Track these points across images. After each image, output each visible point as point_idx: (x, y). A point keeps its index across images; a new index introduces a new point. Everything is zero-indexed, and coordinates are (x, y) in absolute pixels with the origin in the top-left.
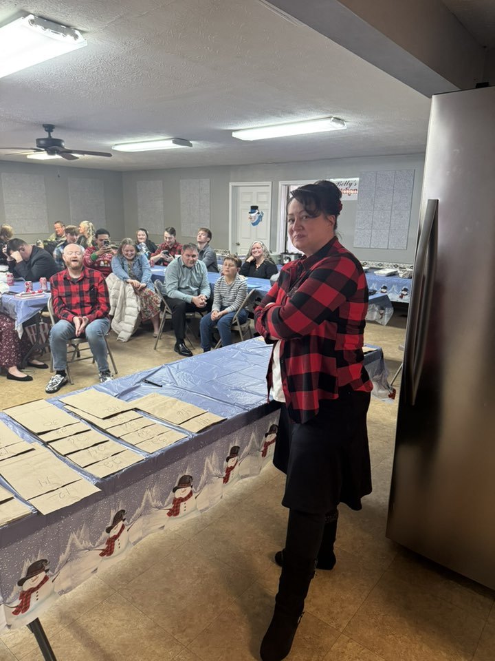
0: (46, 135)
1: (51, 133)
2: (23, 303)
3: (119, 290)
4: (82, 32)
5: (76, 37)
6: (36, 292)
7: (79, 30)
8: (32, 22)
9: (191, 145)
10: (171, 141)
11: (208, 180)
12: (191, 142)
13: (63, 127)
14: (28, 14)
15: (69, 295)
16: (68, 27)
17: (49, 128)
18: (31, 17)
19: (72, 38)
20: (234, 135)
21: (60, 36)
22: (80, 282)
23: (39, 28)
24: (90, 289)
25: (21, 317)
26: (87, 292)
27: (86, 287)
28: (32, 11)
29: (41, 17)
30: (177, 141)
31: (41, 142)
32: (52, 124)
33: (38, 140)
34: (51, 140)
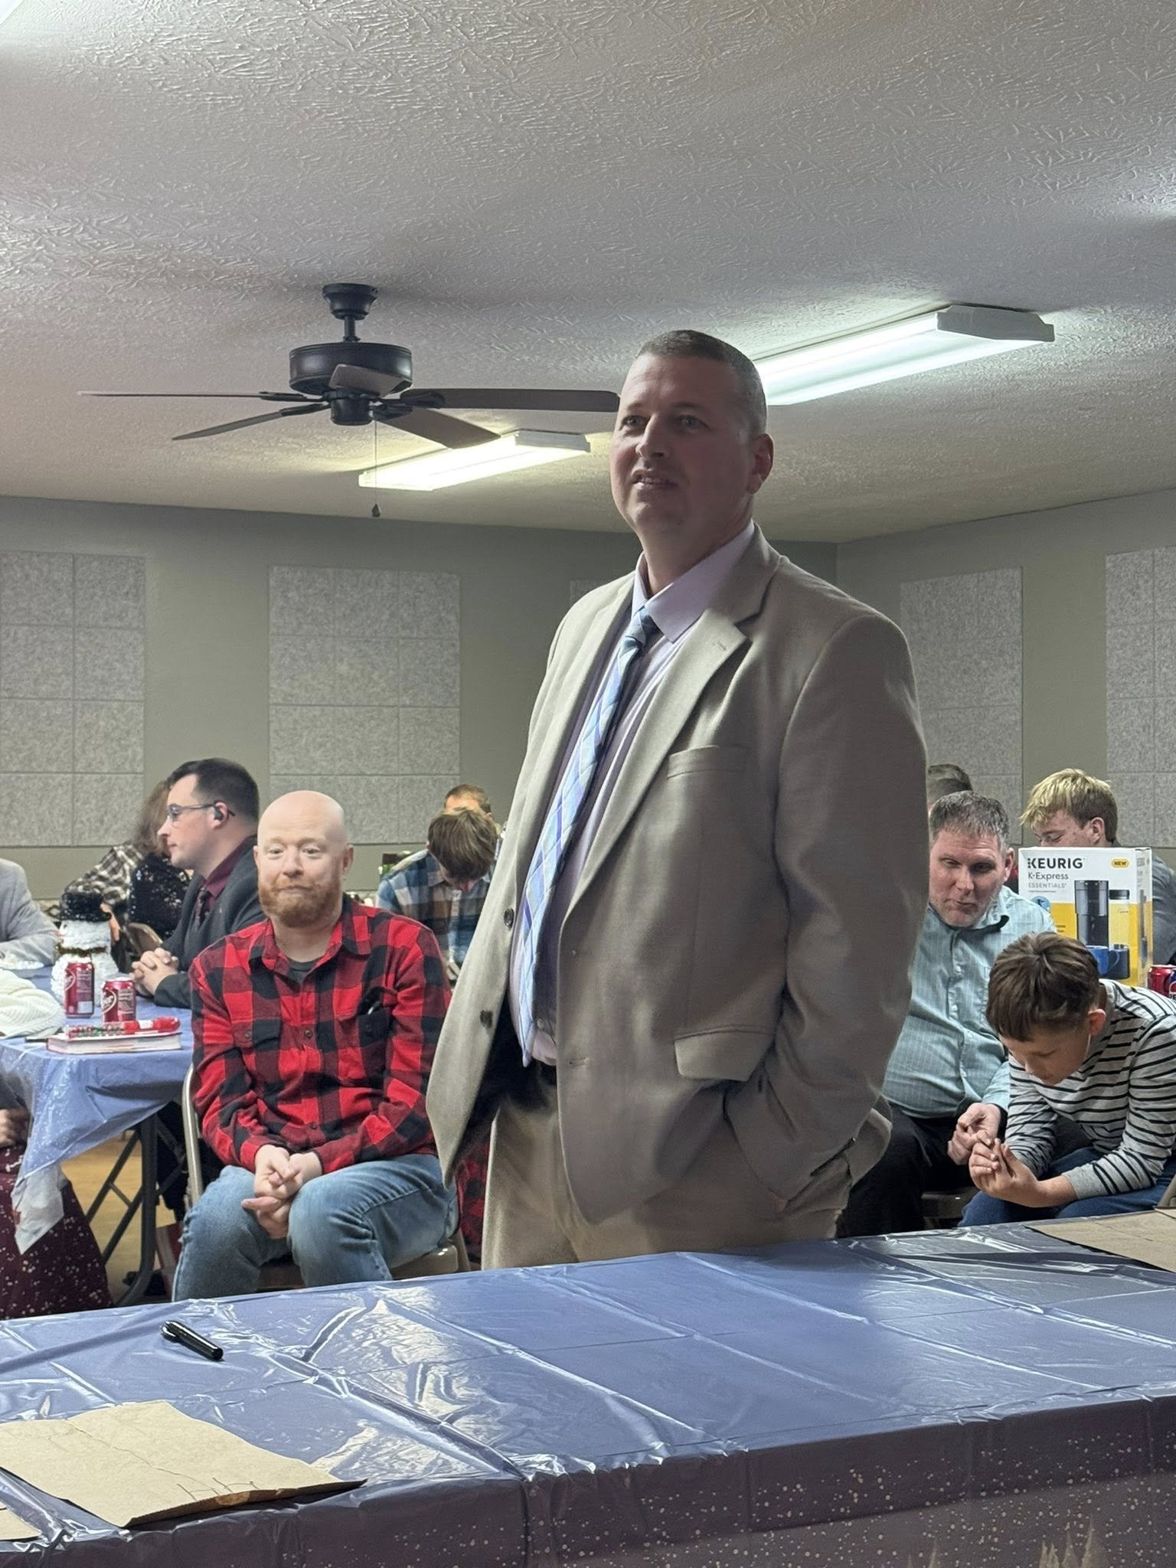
0: (334, 332)
1: (359, 325)
2: (64, 1074)
6: (145, 1023)
9: (1047, 333)
10: (933, 321)
12: (1046, 319)
15: (269, 1041)
17: (351, 300)
22: (322, 974)
24: (363, 1008)
25: (47, 1140)
26: (348, 1024)
27: (345, 999)
31: (312, 364)
32: (362, 280)
33: (299, 355)
34: (353, 351)
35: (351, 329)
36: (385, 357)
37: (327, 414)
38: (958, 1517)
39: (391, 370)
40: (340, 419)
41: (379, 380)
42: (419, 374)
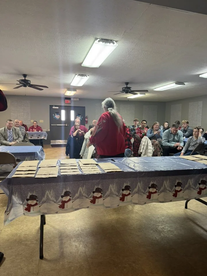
0: (126, 86)
1: (128, 86)
3: (145, 142)
4: (116, 41)
5: (114, 43)
7: (115, 41)
8: (99, 41)
9: (185, 84)
10: (175, 83)
11: (202, 102)
12: (184, 83)
13: (132, 83)
14: (98, 39)
16: (111, 40)
17: (127, 83)
18: (99, 40)
19: (112, 44)
20: (200, 76)
21: (108, 44)
23: (101, 43)
28: (99, 38)
29: (102, 39)
30: (178, 83)
31: (124, 89)
32: (128, 82)
33: (123, 88)
34: (127, 88)
35: (127, 86)
36: (129, 88)
37: (125, 93)
38: (171, 177)
39: (130, 89)
40: (126, 93)
41: (129, 90)
42: (132, 89)
